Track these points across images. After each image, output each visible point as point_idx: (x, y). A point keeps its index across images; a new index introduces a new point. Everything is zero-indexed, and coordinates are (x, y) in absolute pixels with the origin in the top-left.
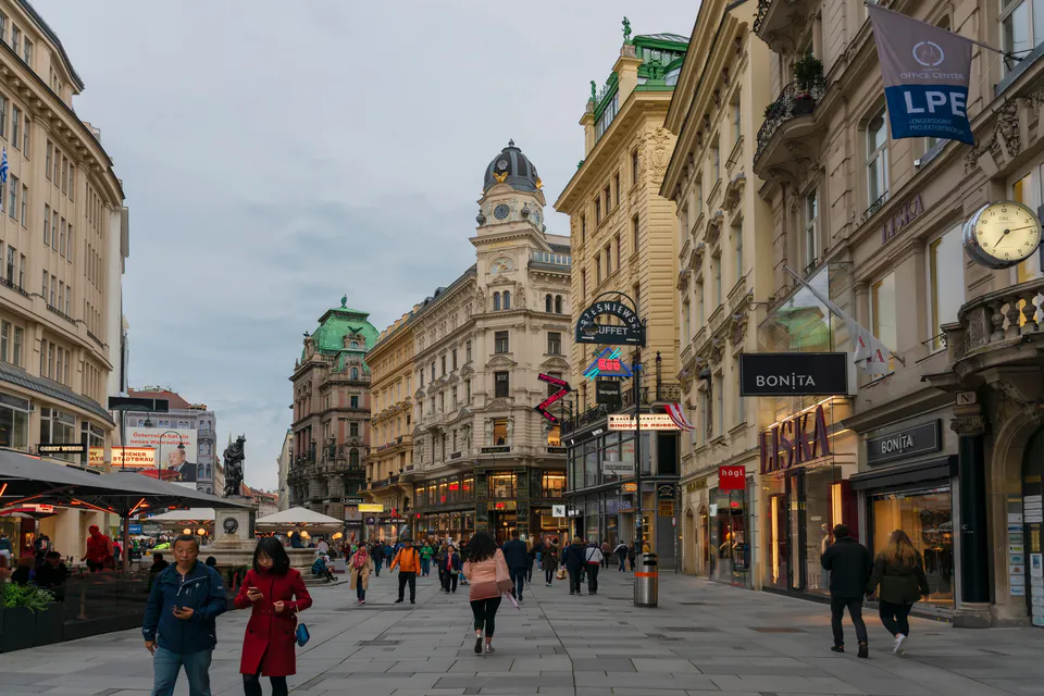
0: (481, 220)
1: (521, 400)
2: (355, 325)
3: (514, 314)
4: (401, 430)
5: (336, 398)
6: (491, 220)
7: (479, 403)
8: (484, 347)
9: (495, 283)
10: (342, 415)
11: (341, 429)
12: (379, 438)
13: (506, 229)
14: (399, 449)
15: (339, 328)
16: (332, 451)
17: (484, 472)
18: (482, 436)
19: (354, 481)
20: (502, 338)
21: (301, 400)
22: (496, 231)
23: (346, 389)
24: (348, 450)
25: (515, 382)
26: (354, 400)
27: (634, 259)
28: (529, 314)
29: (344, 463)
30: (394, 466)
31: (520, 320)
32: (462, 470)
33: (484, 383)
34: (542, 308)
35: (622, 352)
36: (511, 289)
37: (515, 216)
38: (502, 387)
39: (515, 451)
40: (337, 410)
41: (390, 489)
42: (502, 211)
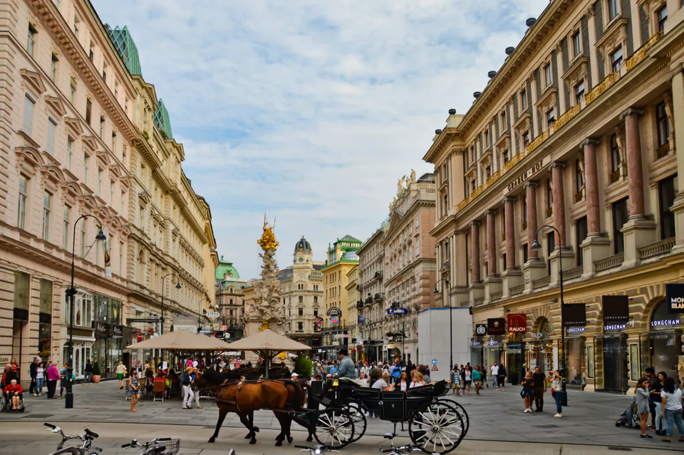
0: (295, 261)
1: (307, 317)
2: (228, 268)
3: (305, 291)
6: (298, 262)
7: (294, 317)
8: (295, 301)
9: (299, 281)
10: (227, 307)
11: (226, 312)
13: (301, 265)
18: (295, 327)
20: (301, 298)
22: (299, 266)
23: (228, 297)
24: (229, 321)
25: (305, 312)
26: (231, 300)
27: (339, 295)
28: (309, 291)
31: (306, 293)
33: (295, 311)
34: (312, 289)
35: (337, 318)
36: (303, 283)
37: (305, 262)
38: (301, 312)
39: (305, 332)
40: (225, 305)
42: (301, 259)
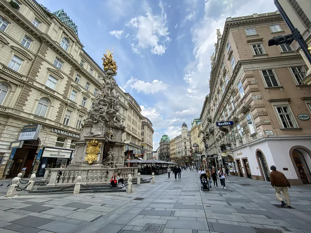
1: (188, 149)
4: (174, 151)
5: (165, 146)
7: (183, 150)
8: (183, 144)
9: (184, 137)
12: (171, 152)
13: (184, 131)
14: (174, 154)
15: (165, 137)
16: (165, 153)
17: (184, 157)
18: (184, 153)
19: (168, 157)
21: (161, 146)
24: (167, 153)
25: (187, 147)
26: (168, 147)
29: (166, 155)
30: (174, 156)
31: (187, 141)
32: (182, 157)
33: (184, 147)
34: (189, 139)
36: (186, 137)
39: (188, 155)
40: (165, 148)
41: (174, 159)
42: (184, 129)
